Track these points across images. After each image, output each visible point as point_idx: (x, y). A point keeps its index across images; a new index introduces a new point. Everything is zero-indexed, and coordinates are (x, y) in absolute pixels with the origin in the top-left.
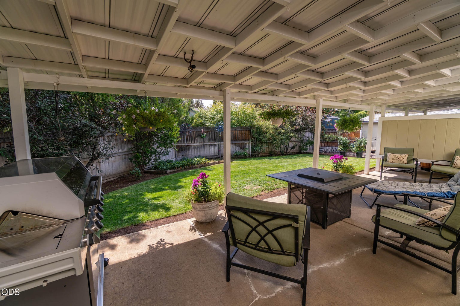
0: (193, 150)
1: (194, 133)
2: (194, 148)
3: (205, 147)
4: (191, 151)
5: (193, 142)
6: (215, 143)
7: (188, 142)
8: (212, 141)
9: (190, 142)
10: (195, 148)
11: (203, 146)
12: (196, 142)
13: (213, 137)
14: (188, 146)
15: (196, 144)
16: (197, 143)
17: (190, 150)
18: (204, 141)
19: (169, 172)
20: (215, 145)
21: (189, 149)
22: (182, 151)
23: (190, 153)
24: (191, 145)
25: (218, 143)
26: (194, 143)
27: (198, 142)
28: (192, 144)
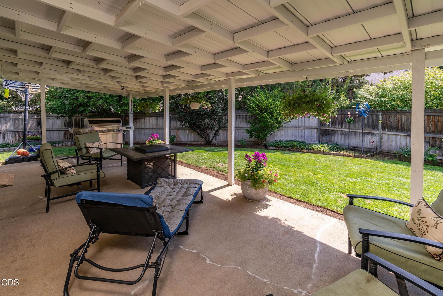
0: (340, 136)
1: (341, 116)
2: (340, 134)
3: (358, 135)
4: (338, 136)
5: (339, 127)
6: (373, 132)
7: (333, 127)
8: (369, 128)
9: (337, 127)
10: (342, 134)
11: (353, 133)
12: (343, 127)
13: (371, 124)
14: (333, 130)
15: (343, 130)
16: (345, 128)
17: (336, 136)
18: (355, 127)
19: (270, 148)
20: (373, 134)
21: (334, 134)
22: (326, 135)
23: (336, 139)
24: (337, 131)
25: (378, 132)
26: (342, 128)
27: (347, 128)
28: (337, 129)
